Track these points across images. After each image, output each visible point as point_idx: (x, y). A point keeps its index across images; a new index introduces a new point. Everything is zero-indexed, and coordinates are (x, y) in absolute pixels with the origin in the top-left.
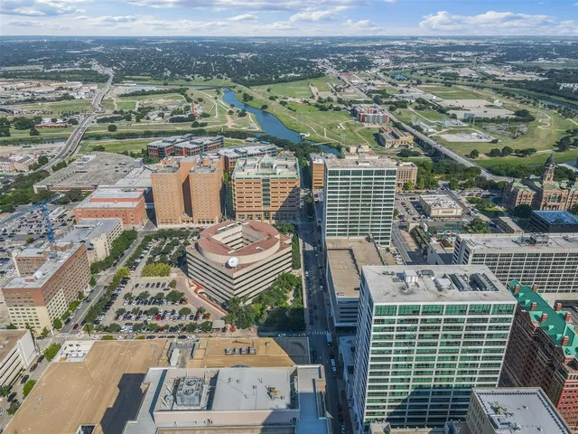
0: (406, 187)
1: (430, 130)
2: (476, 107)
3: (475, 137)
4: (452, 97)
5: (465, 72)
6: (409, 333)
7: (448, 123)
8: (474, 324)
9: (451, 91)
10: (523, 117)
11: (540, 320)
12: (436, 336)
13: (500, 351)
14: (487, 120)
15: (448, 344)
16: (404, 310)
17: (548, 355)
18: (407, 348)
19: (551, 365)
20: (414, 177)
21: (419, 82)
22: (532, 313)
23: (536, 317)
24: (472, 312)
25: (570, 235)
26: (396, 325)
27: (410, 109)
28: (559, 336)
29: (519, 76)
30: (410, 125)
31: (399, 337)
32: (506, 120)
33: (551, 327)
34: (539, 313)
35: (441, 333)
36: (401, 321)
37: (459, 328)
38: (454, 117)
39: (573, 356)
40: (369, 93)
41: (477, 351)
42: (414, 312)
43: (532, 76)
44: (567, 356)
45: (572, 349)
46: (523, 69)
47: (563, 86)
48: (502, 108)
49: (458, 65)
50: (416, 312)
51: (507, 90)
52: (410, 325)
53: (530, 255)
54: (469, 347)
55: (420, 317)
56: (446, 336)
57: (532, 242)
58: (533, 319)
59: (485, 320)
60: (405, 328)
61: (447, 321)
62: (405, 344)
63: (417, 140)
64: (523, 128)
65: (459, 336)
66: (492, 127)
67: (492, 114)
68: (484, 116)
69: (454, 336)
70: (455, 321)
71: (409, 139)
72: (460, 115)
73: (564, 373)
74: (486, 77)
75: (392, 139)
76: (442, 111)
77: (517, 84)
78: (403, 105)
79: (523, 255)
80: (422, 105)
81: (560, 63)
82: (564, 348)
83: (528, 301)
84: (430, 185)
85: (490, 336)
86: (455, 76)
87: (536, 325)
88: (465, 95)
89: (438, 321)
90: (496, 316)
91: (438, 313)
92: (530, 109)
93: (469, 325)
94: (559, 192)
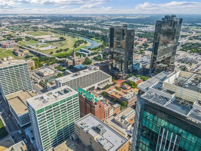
0: (32, 69)
1: (34, 47)
2: (47, 37)
3: (50, 47)
4: (38, 35)
5: (39, 26)
6: (50, 115)
7: (39, 44)
8: (69, 104)
9: (37, 33)
10: (62, 39)
11: (85, 96)
12: (59, 112)
13: (78, 108)
14: (52, 41)
15: (63, 113)
16: (46, 108)
17: (89, 104)
18: (51, 120)
19: (91, 107)
20: (34, 65)
21: (24, 31)
23: (84, 95)
24: (67, 100)
25: (85, 70)
26: (45, 115)
27: (24, 40)
28: (90, 98)
29: (57, 27)
30: (26, 46)
31: (47, 118)
32: (58, 41)
33: (88, 96)
34: (84, 94)
35: (60, 110)
36: (47, 112)
37: (65, 107)
38: (41, 42)
39: (95, 102)
40: (4, 36)
41: (72, 111)
42: (50, 107)
43: (61, 27)
44: (93, 102)
45: (94, 100)
46: (58, 24)
47: (70, 29)
48: (56, 37)
49: (36, 24)
50: (51, 107)
51: (55, 31)
52: (50, 112)
53: (77, 79)
54: (70, 111)
55: (52, 108)
56: (62, 111)
57: (76, 75)
58: (83, 96)
59: (71, 101)
60: (49, 114)
61: (61, 106)
62: (50, 119)
63: (30, 51)
64: (63, 42)
65: (66, 109)
66: (54, 43)
67: (53, 39)
68: (50, 40)
69: (64, 110)
70: (63, 105)
71: (28, 51)
72: (43, 41)
73: (94, 107)
74: (47, 28)
75: (20, 53)
76: (36, 40)
77: (57, 29)
78: (21, 39)
79: (75, 79)
80: (28, 39)
81: (67, 22)
82: (92, 100)
83: (80, 92)
84: (41, 66)
85: (74, 105)
86: (37, 28)
87: (84, 97)
88: (42, 34)
89: (59, 107)
90: (74, 99)
91: (57, 105)
92: (64, 37)
94: (79, 59)
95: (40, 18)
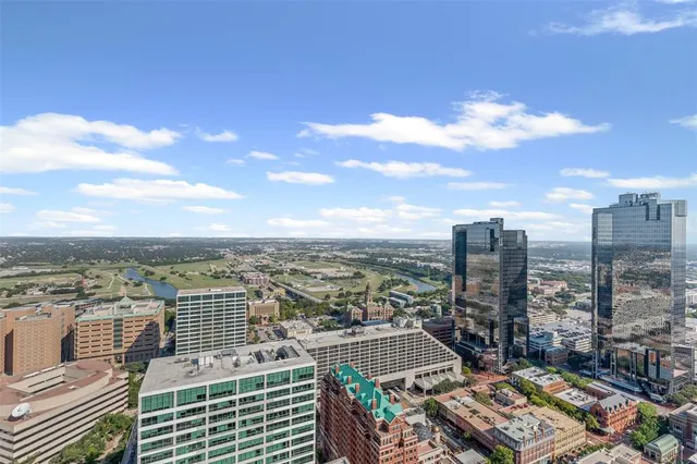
0: (270, 320)
1: (298, 285)
2: (330, 272)
3: (328, 288)
4: (315, 267)
5: (322, 255)
6: (195, 429)
7: (311, 281)
8: (276, 400)
9: (315, 264)
10: (358, 275)
11: (354, 391)
12: (232, 426)
13: (309, 428)
14: (336, 278)
15: (249, 433)
16: (184, 396)
17: (364, 425)
18: (194, 453)
19: (368, 437)
20: (277, 311)
21: (294, 260)
22: (348, 387)
23: (351, 389)
24: (271, 384)
26: (174, 422)
27: (286, 274)
28: (369, 401)
29: (355, 256)
30: (284, 283)
31: (181, 439)
32: (348, 278)
33: (363, 395)
34: (353, 385)
35: (237, 420)
36: (183, 415)
37: (258, 409)
38: (316, 277)
39: (382, 418)
40: (256, 267)
41: (284, 435)
42: (199, 397)
43: (364, 256)
44: (377, 420)
45: (380, 411)
46: (357, 253)
47: (379, 259)
48: (346, 271)
49: (319, 251)
50: (202, 397)
51: (348, 263)
52: (195, 417)
53: (352, 344)
54: (276, 432)
55: (208, 403)
56: (244, 422)
57: (353, 334)
58: (349, 393)
59: (286, 391)
60: (189, 423)
61: (244, 400)
62: (193, 447)
63: (288, 292)
64: (359, 281)
65: (260, 420)
66: (340, 282)
67: (341, 275)
68: (334, 275)
69: (255, 421)
70: (253, 398)
71: (282, 291)
72: (319, 276)
73: (377, 440)
74: (336, 257)
75: (268, 292)
76: (307, 274)
77: (354, 260)
78: (281, 272)
79: (347, 345)
80: (294, 272)
81: (377, 250)
82: (374, 412)
83: (345, 377)
84: (289, 317)
85: (295, 410)
86: (318, 257)
87: (352, 397)
88: (324, 266)
89: (232, 403)
90: (297, 384)
91: (230, 393)
92: (362, 272)
93: (270, 401)
94: (378, 309)
95: (331, 243)
